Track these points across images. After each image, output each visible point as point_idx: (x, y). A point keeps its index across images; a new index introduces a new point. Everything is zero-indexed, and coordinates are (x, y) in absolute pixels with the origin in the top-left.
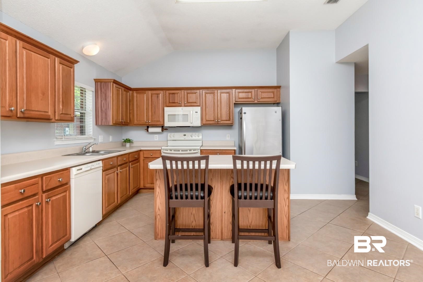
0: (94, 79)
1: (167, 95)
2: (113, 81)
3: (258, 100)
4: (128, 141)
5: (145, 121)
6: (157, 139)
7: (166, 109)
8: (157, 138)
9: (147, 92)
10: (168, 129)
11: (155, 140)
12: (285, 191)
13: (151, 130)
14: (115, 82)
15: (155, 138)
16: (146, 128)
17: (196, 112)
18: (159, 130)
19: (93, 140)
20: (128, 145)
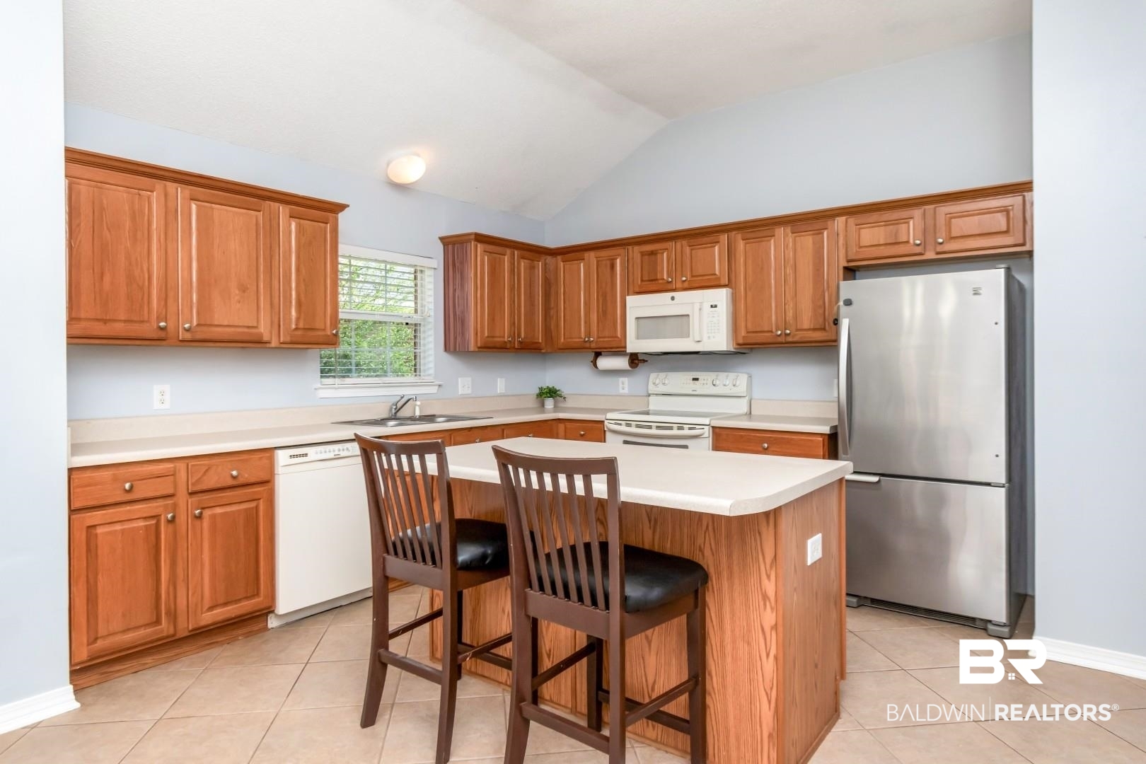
0: (442, 239)
1: (638, 257)
2: (473, 237)
3: (939, 249)
4: (552, 393)
5: (583, 336)
6: (626, 391)
7: (632, 300)
8: (626, 385)
9: (586, 255)
10: (647, 361)
11: (621, 391)
12: (765, 597)
13: (604, 363)
14: (480, 238)
15: (621, 385)
16: (592, 356)
17: (712, 306)
18: (621, 363)
19: (437, 387)
20: (549, 403)
